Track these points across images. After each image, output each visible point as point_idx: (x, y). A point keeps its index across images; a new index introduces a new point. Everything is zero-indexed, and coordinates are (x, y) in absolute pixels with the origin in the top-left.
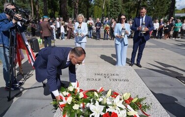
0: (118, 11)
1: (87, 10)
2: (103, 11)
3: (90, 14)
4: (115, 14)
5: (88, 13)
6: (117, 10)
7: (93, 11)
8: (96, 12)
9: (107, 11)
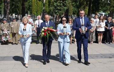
0: (65, 6)
1: (23, 5)
2: (44, 5)
3: (26, 9)
4: (60, 10)
5: (23, 9)
6: (63, 5)
7: (30, 6)
8: (34, 8)
9: (49, 5)
